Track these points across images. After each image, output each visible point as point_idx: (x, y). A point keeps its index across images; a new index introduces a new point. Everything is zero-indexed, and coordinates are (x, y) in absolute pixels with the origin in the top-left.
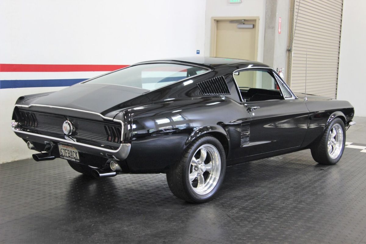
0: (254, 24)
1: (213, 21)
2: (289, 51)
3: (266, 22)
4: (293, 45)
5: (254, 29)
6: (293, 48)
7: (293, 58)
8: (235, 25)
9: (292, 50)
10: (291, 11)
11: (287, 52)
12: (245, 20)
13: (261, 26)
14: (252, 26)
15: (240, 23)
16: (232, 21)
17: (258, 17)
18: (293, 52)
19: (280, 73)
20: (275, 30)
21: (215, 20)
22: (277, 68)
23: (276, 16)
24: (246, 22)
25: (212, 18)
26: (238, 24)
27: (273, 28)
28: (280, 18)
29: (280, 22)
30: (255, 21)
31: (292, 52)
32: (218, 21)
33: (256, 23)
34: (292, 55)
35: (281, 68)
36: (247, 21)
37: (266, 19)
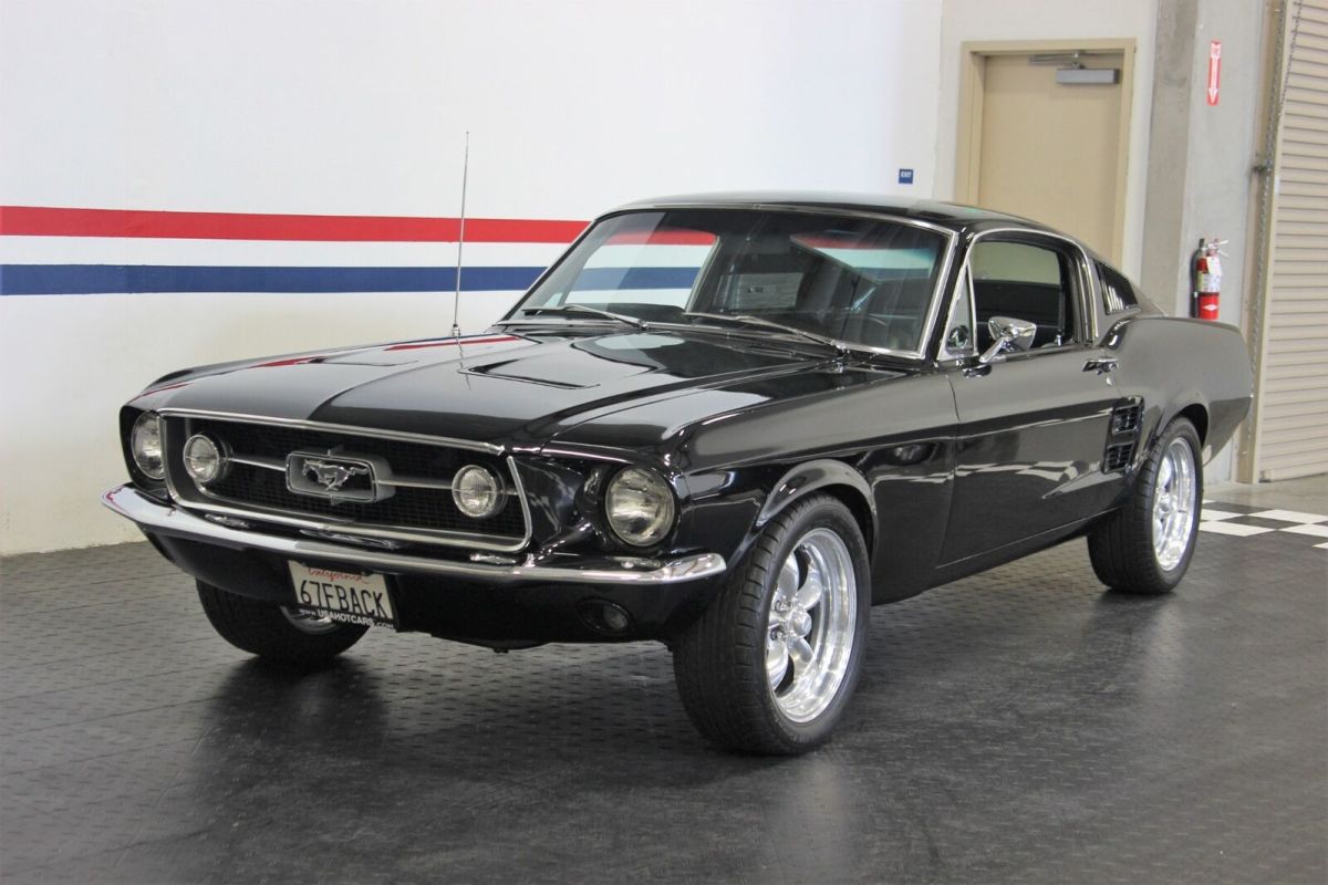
0: (1117, 67)
1: (968, 57)
2: (1261, 171)
3: (1158, 61)
4: (1280, 148)
5: (1118, 86)
6: (1279, 161)
7: (1276, 202)
8: (1050, 73)
9: (1273, 167)
10: (1272, 14)
11: (1255, 178)
12: (1082, 53)
13: (1141, 73)
14: (1109, 77)
15: (1071, 65)
16: (1041, 58)
17: (1133, 40)
18: (1277, 178)
19: (1209, 259)
20: (1190, 89)
21: (974, 54)
22: (1200, 237)
23: (1193, 36)
24: (1088, 62)
25: (965, 44)
26: (1059, 70)
27: (1184, 82)
28: (1217, 44)
29: (1215, 58)
30: (1118, 54)
31: (1271, 174)
32: (985, 60)
33: (1122, 65)
34: (1271, 187)
35: (1216, 240)
36: (1093, 55)
37: (1158, 47)
